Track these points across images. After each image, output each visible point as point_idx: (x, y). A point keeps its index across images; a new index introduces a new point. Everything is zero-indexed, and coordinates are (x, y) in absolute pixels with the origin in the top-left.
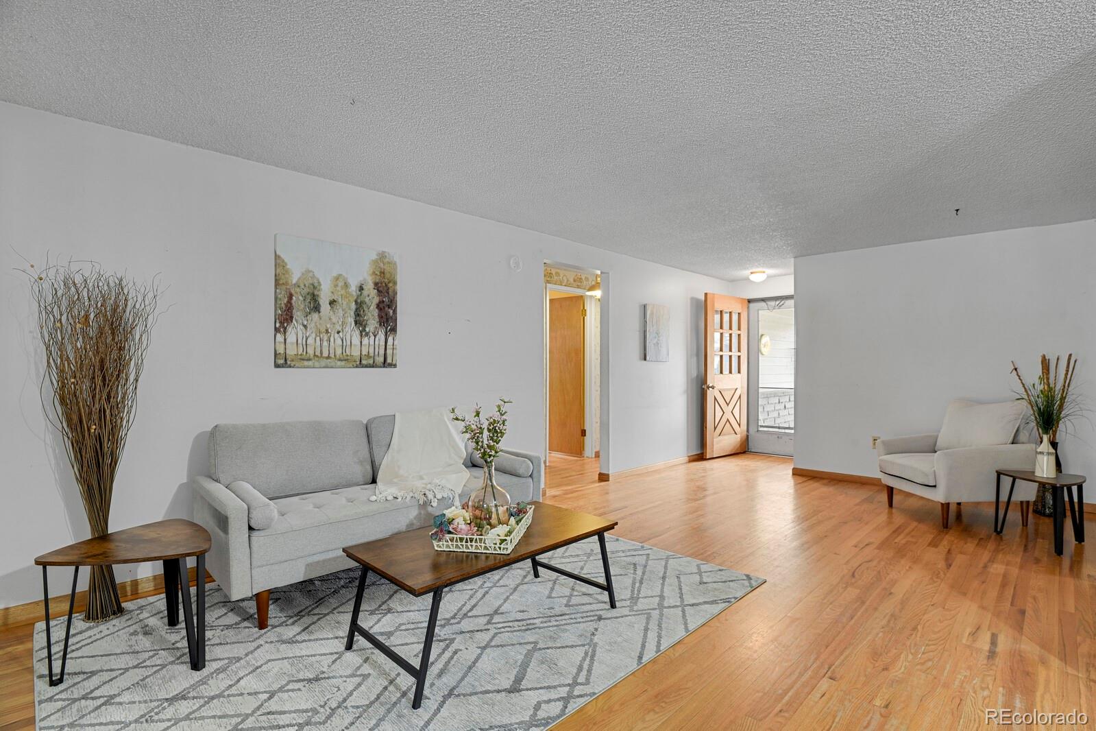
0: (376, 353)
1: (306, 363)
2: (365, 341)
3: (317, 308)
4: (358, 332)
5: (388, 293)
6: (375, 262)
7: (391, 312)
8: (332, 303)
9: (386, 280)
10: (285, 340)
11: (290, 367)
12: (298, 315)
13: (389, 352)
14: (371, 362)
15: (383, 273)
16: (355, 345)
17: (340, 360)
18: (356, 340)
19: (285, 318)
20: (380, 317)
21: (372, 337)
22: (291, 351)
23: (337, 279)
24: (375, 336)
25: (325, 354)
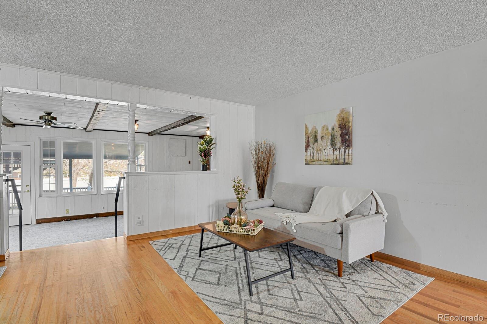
0: (340, 158)
1: (313, 163)
2: (335, 152)
3: (316, 141)
4: (332, 149)
5: (345, 128)
6: (340, 114)
7: (347, 137)
8: (322, 137)
9: (345, 122)
10: (307, 154)
11: (308, 164)
12: (311, 144)
13: (346, 157)
14: (338, 162)
15: (343, 119)
16: (331, 155)
17: (325, 161)
18: (331, 153)
19: (307, 146)
20: (342, 141)
21: (338, 151)
22: (309, 159)
23: (324, 127)
24: (340, 150)
25: (320, 159)
